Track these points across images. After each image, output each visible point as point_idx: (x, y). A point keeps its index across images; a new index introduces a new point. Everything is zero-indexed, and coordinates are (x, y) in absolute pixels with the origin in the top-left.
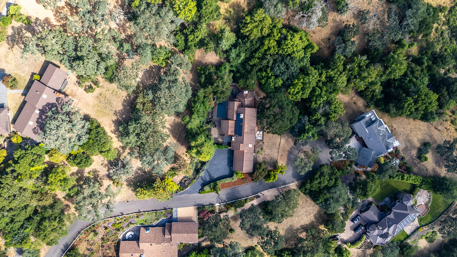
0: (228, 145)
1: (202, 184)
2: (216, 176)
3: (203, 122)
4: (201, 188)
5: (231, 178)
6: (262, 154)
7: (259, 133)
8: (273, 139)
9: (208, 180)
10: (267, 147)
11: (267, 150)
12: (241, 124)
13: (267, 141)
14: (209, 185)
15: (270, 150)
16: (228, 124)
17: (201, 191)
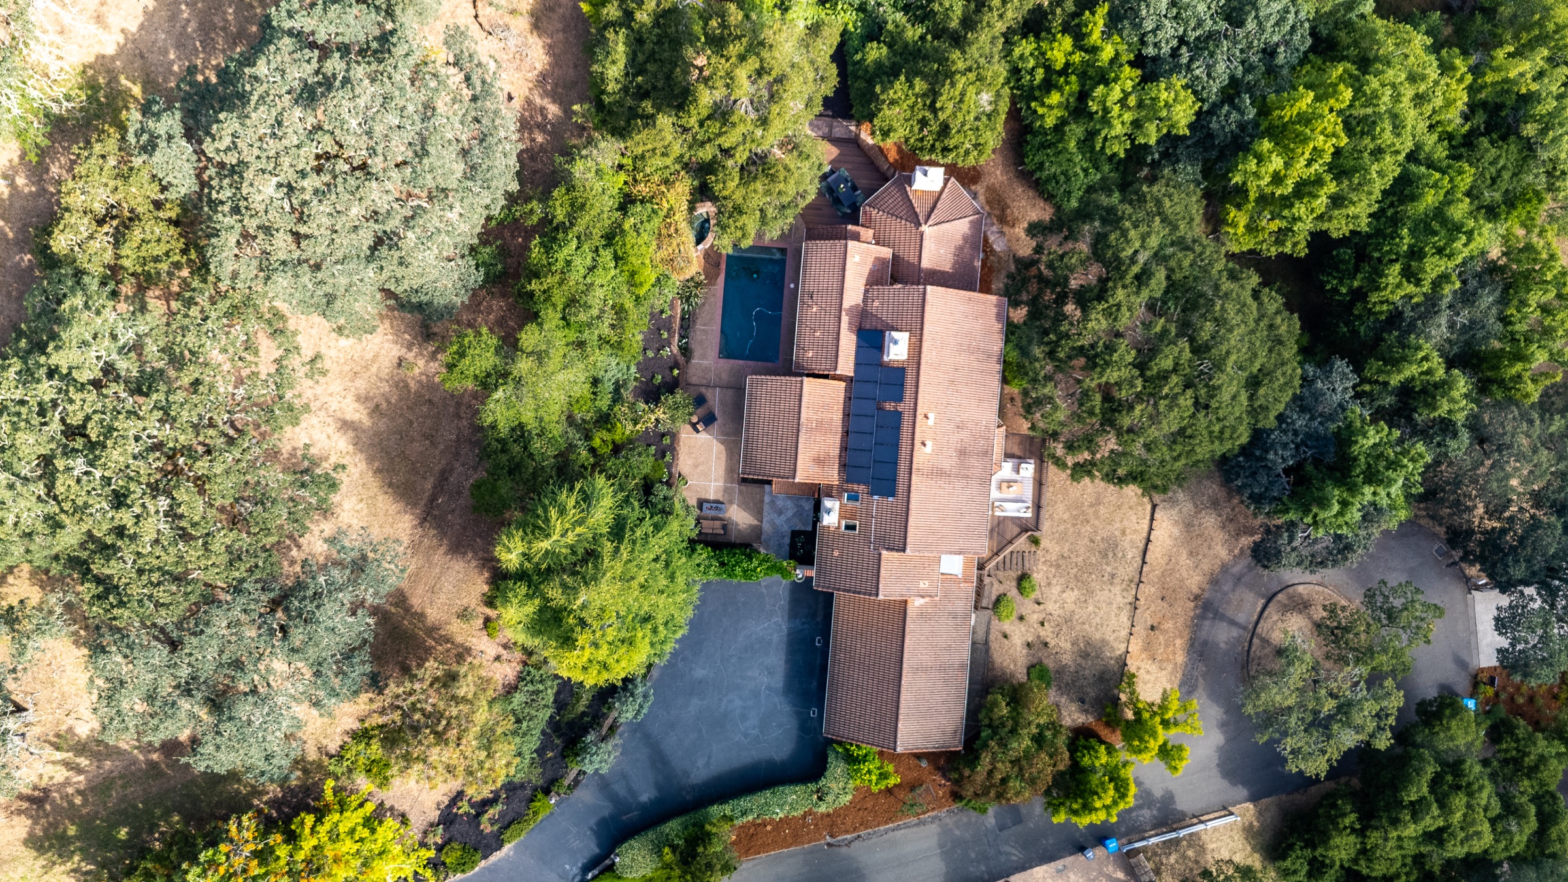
0: (792, 556)
1: (601, 824)
2: (700, 769)
3: (618, 387)
4: (597, 851)
5: (812, 787)
6: (1021, 618)
7: (1014, 476)
8: (1098, 518)
9: (644, 798)
10: (1058, 566)
11: (1056, 590)
12: (889, 406)
13: (1062, 528)
14: (651, 835)
15: (1076, 592)
16: (793, 403)
17: (596, 872)
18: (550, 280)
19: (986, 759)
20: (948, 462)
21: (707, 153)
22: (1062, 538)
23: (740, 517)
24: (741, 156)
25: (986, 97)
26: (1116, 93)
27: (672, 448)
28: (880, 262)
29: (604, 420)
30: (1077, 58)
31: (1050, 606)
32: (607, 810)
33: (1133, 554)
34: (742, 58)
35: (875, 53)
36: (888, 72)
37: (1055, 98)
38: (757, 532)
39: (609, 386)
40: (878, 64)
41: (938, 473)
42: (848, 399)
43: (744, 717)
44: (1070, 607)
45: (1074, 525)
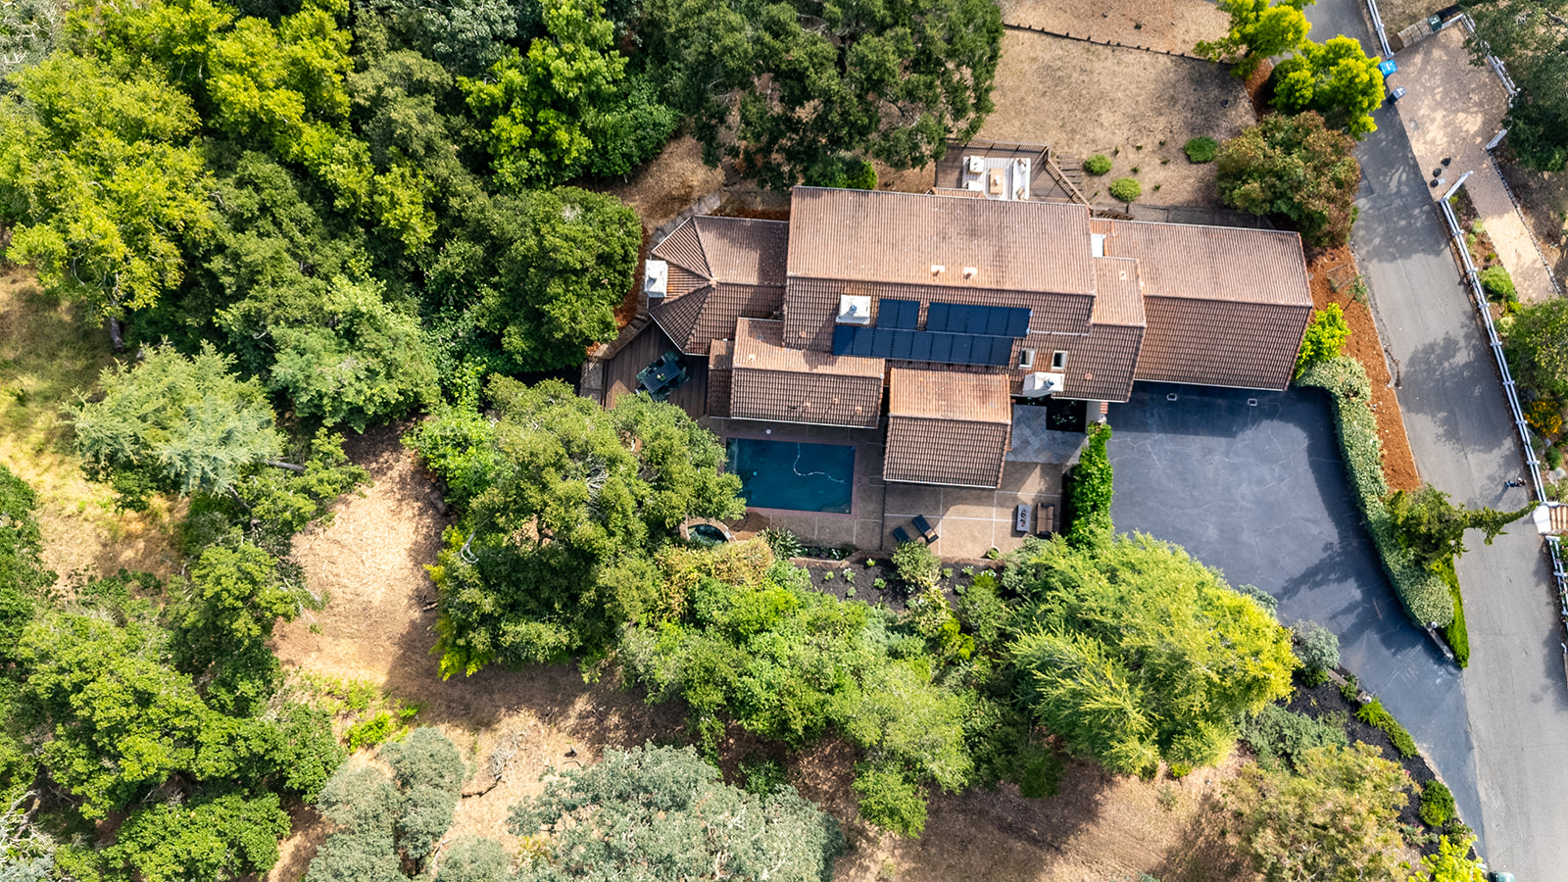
0: (1080, 428)
1: (1387, 641)
2: (1321, 531)
3: (893, 627)
4: (1419, 647)
5: (1342, 403)
6: (1135, 171)
7: (983, 178)
8: (1018, 88)
9: (1357, 594)
10: (1073, 131)
11: (1100, 133)
12: (922, 318)
13: (1030, 128)
14: (1404, 586)
15: (1102, 111)
16: (918, 427)
17: (1445, 648)
18: (791, 706)
19: (1317, 205)
20: (985, 249)
21: (640, 530)
22: (1041, 126)
23: (1032, 489)
24: (644, 489)
25: (569, 213)
26: (561, 64)
27: (957, 566)
28: (753, 330)
29: (934, 644)
30: (518, 111)
31: (1119, 139)
32: (1371, 637)
33: (1058, 49)
34: (544, 488)
35: (515, 340)
36: (537, 322)
37: (562, 136)
38: (1049, 469)
39: (896, 639)
40: (527, 336)
41: (999, 259)
42: (910, 365)
43: (1261, 482)
44: (1118, 118)
45: (1027, 114)
